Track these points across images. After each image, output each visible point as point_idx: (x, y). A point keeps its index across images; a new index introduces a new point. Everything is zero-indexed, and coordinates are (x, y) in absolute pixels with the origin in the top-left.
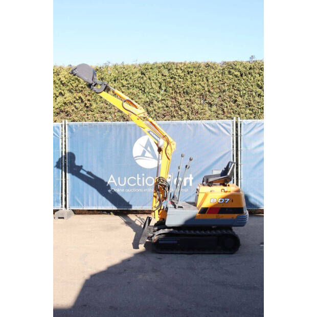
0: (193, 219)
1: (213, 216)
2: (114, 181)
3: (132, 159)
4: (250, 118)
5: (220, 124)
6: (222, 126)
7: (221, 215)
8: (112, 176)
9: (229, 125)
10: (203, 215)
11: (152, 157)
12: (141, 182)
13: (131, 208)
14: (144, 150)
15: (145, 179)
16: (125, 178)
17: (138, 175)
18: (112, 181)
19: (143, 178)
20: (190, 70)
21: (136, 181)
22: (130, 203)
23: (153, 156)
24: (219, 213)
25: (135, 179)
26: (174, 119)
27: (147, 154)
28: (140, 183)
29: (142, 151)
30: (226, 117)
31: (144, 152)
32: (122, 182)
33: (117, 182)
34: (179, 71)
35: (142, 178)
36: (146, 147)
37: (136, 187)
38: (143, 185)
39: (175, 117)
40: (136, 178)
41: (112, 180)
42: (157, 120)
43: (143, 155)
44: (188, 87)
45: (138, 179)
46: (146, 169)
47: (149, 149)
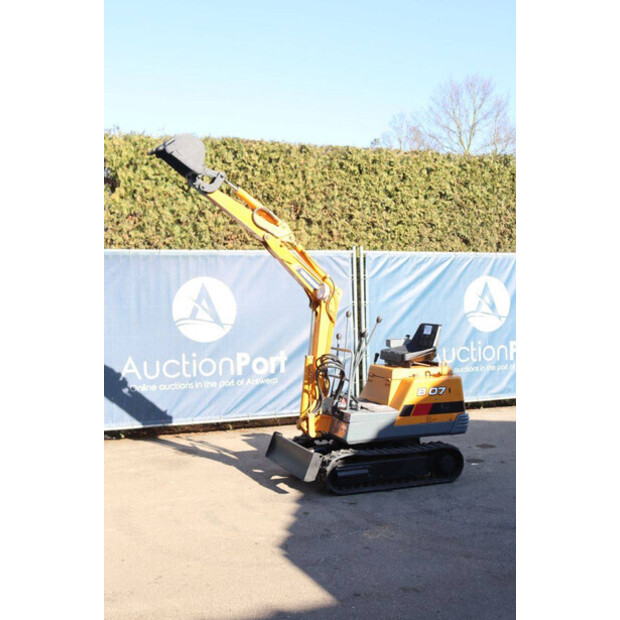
0: (391, 427)
1: (421, 419)
2: (135, 370)
3: (172, 325)
4: (375, 249)
5: (331, 258)
6: (334, 261)
7: (433, 416)
8: (130, 361)
9: (345, 259)
10: (407, 418)
11: (211, 319)
12: (189, 369)
13: (171, 422)
14: (194, 307)
15: (198, 364)
16: (158, 363)
17: (184, 356)
18: (131, 371)
19: (194, 361)
20: (274, 156)
21: (179, 369)
22: (168, 413)
23: (212, 316)
24: (430, 413)
25: (178, 363)
26: (246, 246)
27: (201, 314)
28: (187, 373)
29: (191, 308)
30: (336, 246)
31: (195, 312)
32: (152, 371)
33: (142, 373)
34: (255, 157)
35: (191, 362)
36: (198, 301)
37: (181, 379)
38: (195, 375)
39: (247, 242)
40: (181, 361)
41: (130, 367)
42: (215, 248)
43: (194, 315)
44: (271, 188)
45: (185, 363)
46: (199, 343)
47: (204, 303)
